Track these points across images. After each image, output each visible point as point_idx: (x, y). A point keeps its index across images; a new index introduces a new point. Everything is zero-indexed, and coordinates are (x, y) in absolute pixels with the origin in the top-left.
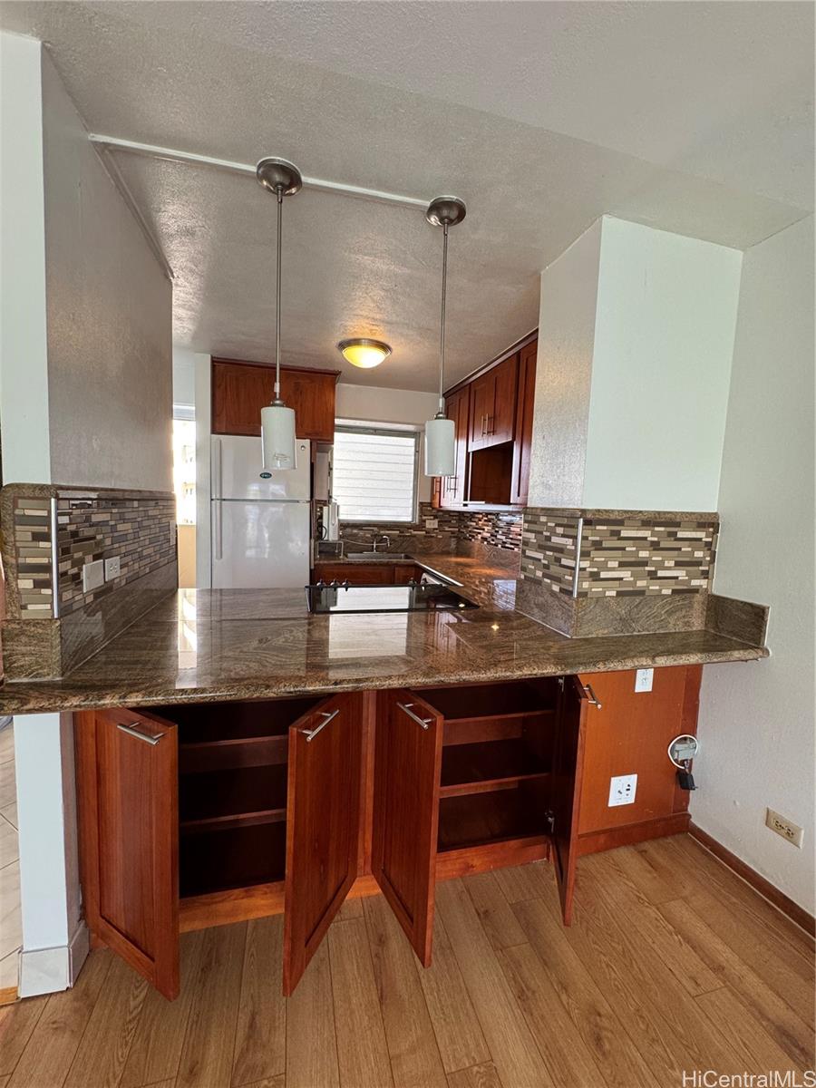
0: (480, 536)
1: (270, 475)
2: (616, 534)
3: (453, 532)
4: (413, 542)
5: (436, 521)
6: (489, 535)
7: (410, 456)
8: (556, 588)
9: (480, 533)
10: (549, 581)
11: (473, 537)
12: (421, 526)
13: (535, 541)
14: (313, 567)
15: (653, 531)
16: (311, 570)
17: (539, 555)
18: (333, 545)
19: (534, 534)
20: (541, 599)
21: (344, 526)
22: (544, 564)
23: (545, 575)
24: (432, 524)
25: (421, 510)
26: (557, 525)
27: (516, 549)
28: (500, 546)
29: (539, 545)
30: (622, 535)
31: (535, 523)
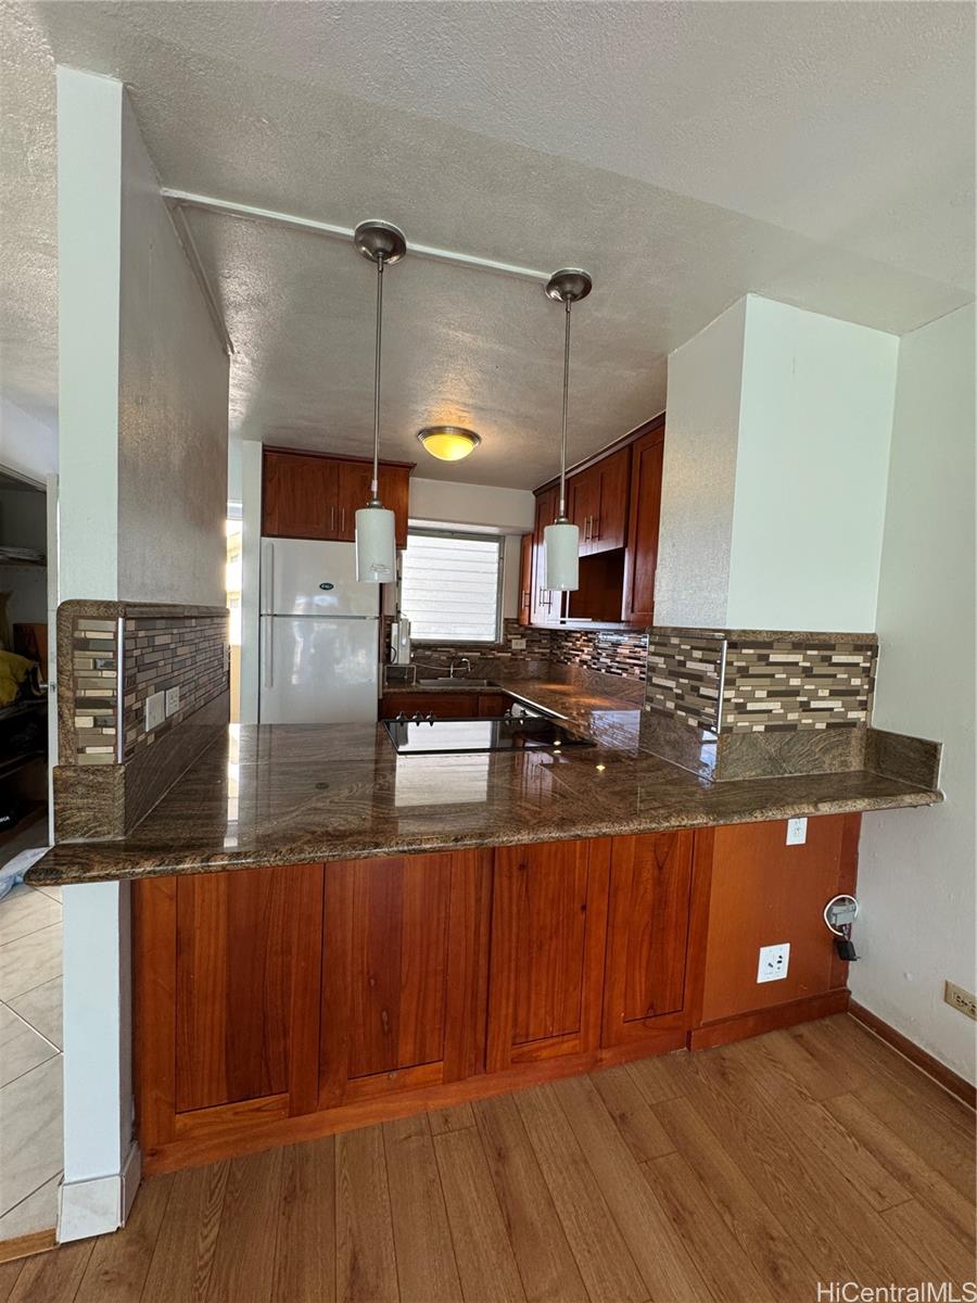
0: (577, 659)
1: (331, 586)
2: (764, 658)
3: (543, 654)
4: (497, 666)
5: (524, 641)
6: (589, 657)
7: (493, 563)
8: (693, 722)
9: (578, 655)
10: (684, 714)
11: (569, 660)
12: (506, 646)
13: (664, 666)
14: (381, 697)
15: (805, 655)
16: (379, 700)
17: (671, 684)
18: (402, 669)
19: (663, 659)
20: (674, 735)
21: (416, 646)
22: (677, 694)
23: (678, 707)
24: (519, 644)
25: (506, 628)
26: (693, 648)
27: (624, 675)
28: (603, 671)
29: (670, 671)
30: (771, 660)
31: (665, 645)
